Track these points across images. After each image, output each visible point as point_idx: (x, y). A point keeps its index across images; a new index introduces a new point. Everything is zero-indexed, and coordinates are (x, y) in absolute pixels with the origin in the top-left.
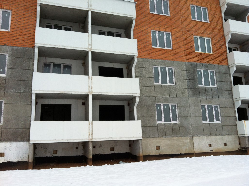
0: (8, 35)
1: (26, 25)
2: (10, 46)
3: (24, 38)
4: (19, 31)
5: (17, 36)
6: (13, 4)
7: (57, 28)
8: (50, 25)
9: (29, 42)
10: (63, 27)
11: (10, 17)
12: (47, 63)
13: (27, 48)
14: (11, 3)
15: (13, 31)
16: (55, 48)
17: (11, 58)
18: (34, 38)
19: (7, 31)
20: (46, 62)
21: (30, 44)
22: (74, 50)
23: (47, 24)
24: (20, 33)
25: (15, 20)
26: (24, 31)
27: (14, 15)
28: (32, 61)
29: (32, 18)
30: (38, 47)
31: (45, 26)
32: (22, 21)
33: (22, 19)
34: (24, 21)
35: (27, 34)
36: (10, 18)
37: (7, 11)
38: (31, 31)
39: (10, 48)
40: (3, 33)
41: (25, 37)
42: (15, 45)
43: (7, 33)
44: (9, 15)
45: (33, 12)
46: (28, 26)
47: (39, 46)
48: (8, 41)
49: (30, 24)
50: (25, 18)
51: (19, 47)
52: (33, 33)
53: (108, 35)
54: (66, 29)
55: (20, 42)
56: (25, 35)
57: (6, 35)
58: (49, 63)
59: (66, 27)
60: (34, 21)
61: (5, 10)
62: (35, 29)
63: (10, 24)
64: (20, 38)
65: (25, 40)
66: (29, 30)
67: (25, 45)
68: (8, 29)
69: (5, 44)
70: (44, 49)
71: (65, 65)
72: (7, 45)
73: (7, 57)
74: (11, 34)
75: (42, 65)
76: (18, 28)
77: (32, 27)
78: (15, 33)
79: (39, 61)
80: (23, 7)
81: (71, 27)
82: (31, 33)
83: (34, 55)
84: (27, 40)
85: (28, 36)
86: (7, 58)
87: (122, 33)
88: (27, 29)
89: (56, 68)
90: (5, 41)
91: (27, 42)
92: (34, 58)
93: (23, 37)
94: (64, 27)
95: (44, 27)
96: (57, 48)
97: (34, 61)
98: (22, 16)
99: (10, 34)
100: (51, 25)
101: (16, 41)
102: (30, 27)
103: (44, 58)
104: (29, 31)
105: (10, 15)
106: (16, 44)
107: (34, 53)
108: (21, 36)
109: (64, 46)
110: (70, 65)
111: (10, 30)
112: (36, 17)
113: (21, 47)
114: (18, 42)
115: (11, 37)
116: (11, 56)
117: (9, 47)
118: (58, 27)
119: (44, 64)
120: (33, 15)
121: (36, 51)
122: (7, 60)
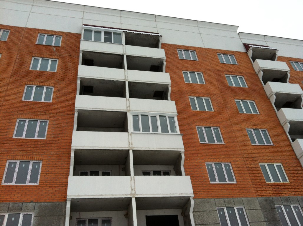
0: (36, 189)
1: (57, 174)
2: (38, 202)
3: (55, 191)
4: (49, 184)
5: (47, 189)
6: (45, 153)
7: (94, 175)
8: (85, 171)
9: (60, 195)
10: (100, 172)
11: (41, 168)
12: (81, 220)
13: (58, 203)
14: (42, 153)
15: (42, 184)
16: (91, 198)
17: (37, 218)
18: (66, 189)
19: (36, 184)
20: (80, 218)
21: (62, 197)
22: (114, 198)
23: (81, 171)
24: (51, 185)
25: (46, 171)
26: (55, 182)
27: (45, 165)
28: (63, 218)
29: (65, 166)
31: (80, 173)
32: (54, 171)
33: (54, 169)
34: (56, 171)
35: (58, 186)
36: (40, 170)
37: (37, 161)
38: (63, 182)
39: (38, 205)
40: (30, 187)
41: (56, 189)
42: (43, 201)
43: (35, 187)
44: (39, 167)
45: (66, 159)
46: (60, 176)
47: (72, 199)
48: (36, 197)
49: (62, 173)
50: (57, 167)
51: (48, 202)
52: (66, 183)
53: (154, 174)
54: (104, 174)
55: (49, 197)
56: (56, 187)
57: (34, 189)
58: (83, 219)
59: (104, 171)
60: (67, 169)
61: (35, 161)
62: (67, 178)
63: (39, 176)
64: (50, 191)
65: (54, 193)
66: (61, 180)
67: (55, 199)
68: (36, 182)
69: (31, 201)
70: (78, 202)
71: (103, 219)
72: (34, 201)
73: (33, 216)
74: (40, 187)
75: (75, 222)
76: (48, 180)
77: (64, 176)
78: (44, 185)
79: (71, 218)
80: (55, 156)
81: (110, 171)
82: (63, 184)
83: (65, 211)
84: (58, 193)
85: (59, 187)
86: (32, 219)
87: (170, 170)
88: (59, 180)
89: (92, 224)
90: (32, 197)
91: (58, 195)
92: (65, 214)
93: (54, 189)
94: (102, 171)
95: (78, 175)
96: (94, 198)
97: (65, 219)
98: (54, 166)
99: (38, 187)
100: (87, 171)
101: (44, 195)
102: (62, 176)
103: (78, 213)
104: (61, 182)
105: (41, 166)
106: (45, 199)
107: (66, 207)
108: (51, 189)
109: (102, 195)
110: (109, 219)
111: (39, 183)
112: (69, 164)
113: (50, 202)
114: (47, 197)
115: (40, 191)
116: (38, 216)
117: (36, 204)
118: (95, 173)
119: (78, 221)
120: (66, 162)
121: (68, 205)
122: (32, 221)
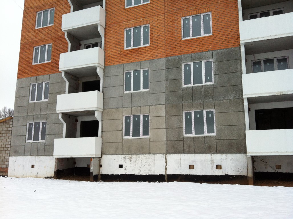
1: (228, 22)
2: (214, 50)
3: (228, 38)
4: (221, 32)
5: (220, 38)
6: (212, 4)
7: (264, 16)
8: (254, 14)
9: (234, 41)
10: (271, 12)
11: (211, 19)
13: (232, 49)
14: (210, 4)
15: (215, 33)
16: (264, 40)
17: (216, 63)
18: (238, 35)
19: (209, 35)
20: (255, 60)
21: (235, 43)
23: (250, 15)
24: (223, 34)
25: (216, 21)
26: (226, 30)
27: (215, 16)
28: (239, 61)
29: (234, 12)
30: (244, 44)
31: (249, 17)
33: (223, 18)
34: (225, 19)
35: (230, 33)
37: (207, 13)
38: (234, 28)
39: (215, 53)
40: (206, 38)
43: (210, 38)
44: (209, 18)
45: (234, 5)
46: (231, 24)
48: (212, 46)
49: (232, 20)
50: (226, 16)
51: (223, 49)
52: (237, 29)
54: (275, 13)
55: (223, 44)
56: (228, 35)
57: (209, 40)
58: (259, 61)
59: (275, 10)
60: (236, 16)
61: (205, 14)
62: (238, 24)
63: (211, 27)
64: (223, 39)
65: (228, 40)
66: (231, 27)
67: (229, 45)
68: (210, 33)
69: (209, 50)
70: (252, 45)
71: (279, 58)
72: (211, 50)
73: (212, 63)
74: (214, 37)
75: (251, 64)
76: (220, 29)
77: (234, 23)
78: (218, 35)
79: (246, 60)
80: (222, 4)
81: (282, 9)
82: (235, 30)
83: (240, 55)
86: (212, 65)
89: (268, 64)
90: (209, 47)
91: (231, 41)
92: (241, 57)
94: (273, 11)
95: (248, 19)
96: (268, 40)
97: (241, 62)
98: (223, 14)
99: (212, 37)
100: (256, 14)
101: (219, 43)
102: (233, 23)
103: (253, 55)
104: (232, 29)
105: (211, 17)
106: (220, 47)
107: (240, 52)
108: (225, 37)
109: (275, 35)
110: (285, 58)
111: (212, 33)
112: (237, 10)
113: (225, 49)
114: (221, 45)
115: (214, 40)
116: (217, 61)
117: (213, 52)
118: (266, 14)
119: (253, 62)
120: (233, 9)
121: (243, 49)
122: (213, 67)
